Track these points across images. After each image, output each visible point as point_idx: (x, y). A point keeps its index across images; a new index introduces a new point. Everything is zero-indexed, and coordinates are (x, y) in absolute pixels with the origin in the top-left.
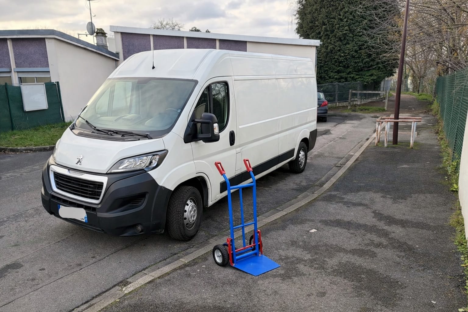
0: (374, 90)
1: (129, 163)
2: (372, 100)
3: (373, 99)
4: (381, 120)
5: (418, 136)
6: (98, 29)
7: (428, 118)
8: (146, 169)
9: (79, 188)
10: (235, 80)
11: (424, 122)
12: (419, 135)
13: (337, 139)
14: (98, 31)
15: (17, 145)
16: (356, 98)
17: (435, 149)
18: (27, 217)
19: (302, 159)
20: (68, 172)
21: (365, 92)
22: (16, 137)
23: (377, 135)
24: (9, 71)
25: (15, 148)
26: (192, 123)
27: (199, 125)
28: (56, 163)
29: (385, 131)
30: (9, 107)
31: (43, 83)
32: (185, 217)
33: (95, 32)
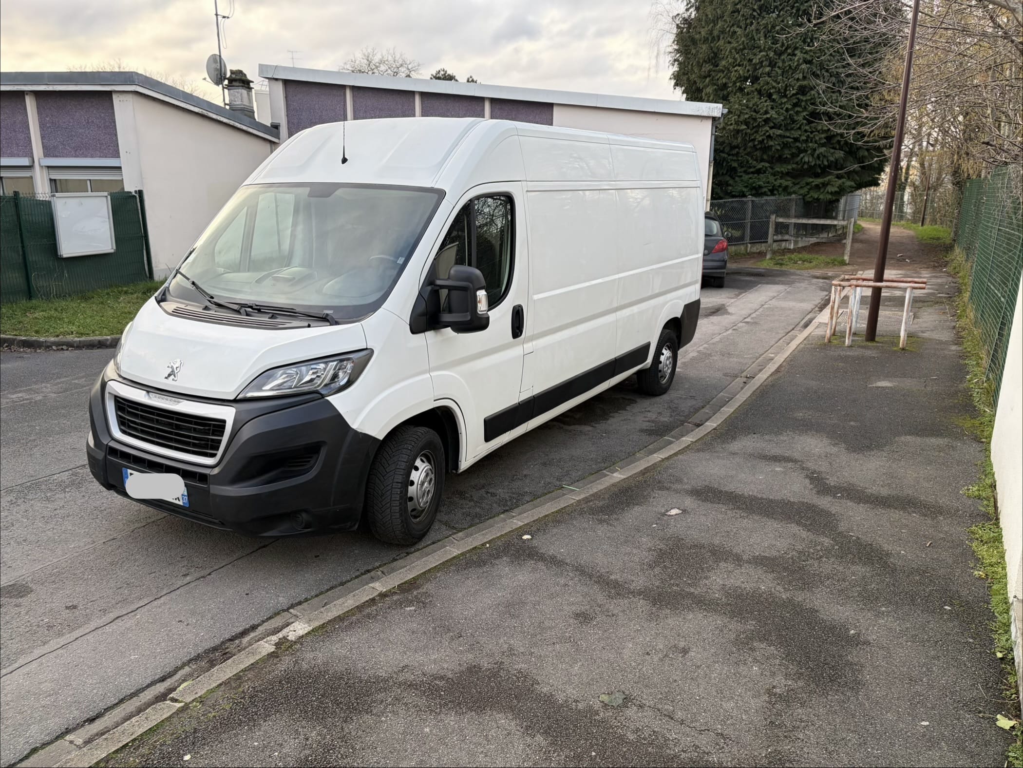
0: (826, 217)
1: (287, 377)
2: (818, 240)
3: (822, 236)
4: (842, 283)
5: (916, 320)
6: (232, 72)
7: (939, 281)
8: (323, 392)
9: (171, 433)
10: (527, 191)
11: (929, 289)
12: (918, 318)
13: (741, 324)
14: (234, 76)
15: (37, 332)
16: (787, 233)
17: (951, 351)
18: (51, 490)
19: (667, 366)
20: (147, 397)
21: (805, 221)
22: (36, 315)
23: (832, 318)
24: (27, 164)
25: (34, 338)
26: (429, 288)
27: (444, 293)
28: (120, 376)
29: (847, 308)
30: (23, 247)
31: (106, 194)
32: (409, 495)
33: (225, 78)
